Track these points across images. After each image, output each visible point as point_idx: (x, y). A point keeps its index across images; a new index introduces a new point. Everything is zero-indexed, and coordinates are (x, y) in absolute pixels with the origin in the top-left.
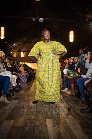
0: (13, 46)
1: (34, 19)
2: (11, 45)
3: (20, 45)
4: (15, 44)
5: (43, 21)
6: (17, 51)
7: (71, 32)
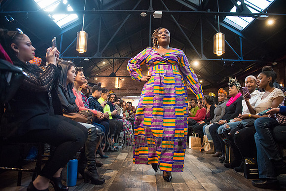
0: (99, 66)
1: (144, 14)
2: (96, 65)
3: (113, 65)
4: (104, 63)
5: (160, 17)
6: (107, 76)
7: (217, 35)
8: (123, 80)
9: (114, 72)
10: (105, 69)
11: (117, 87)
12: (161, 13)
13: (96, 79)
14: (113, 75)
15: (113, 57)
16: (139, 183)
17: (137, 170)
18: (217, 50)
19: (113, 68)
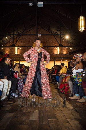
2: (1, 39)
3: (13, 39)
6: (10, 47)
7: (80, 18)
8: (20, 49)
9: (14, 43)
10: (8, 42)
11: (16, 53)
12: (42, 3)
13: (2, 49)
14: (14, 46)
15: (12, 33)
16: (27, 121)
17: (27, 111)
18: (80, 28)
19: (13, 41)
